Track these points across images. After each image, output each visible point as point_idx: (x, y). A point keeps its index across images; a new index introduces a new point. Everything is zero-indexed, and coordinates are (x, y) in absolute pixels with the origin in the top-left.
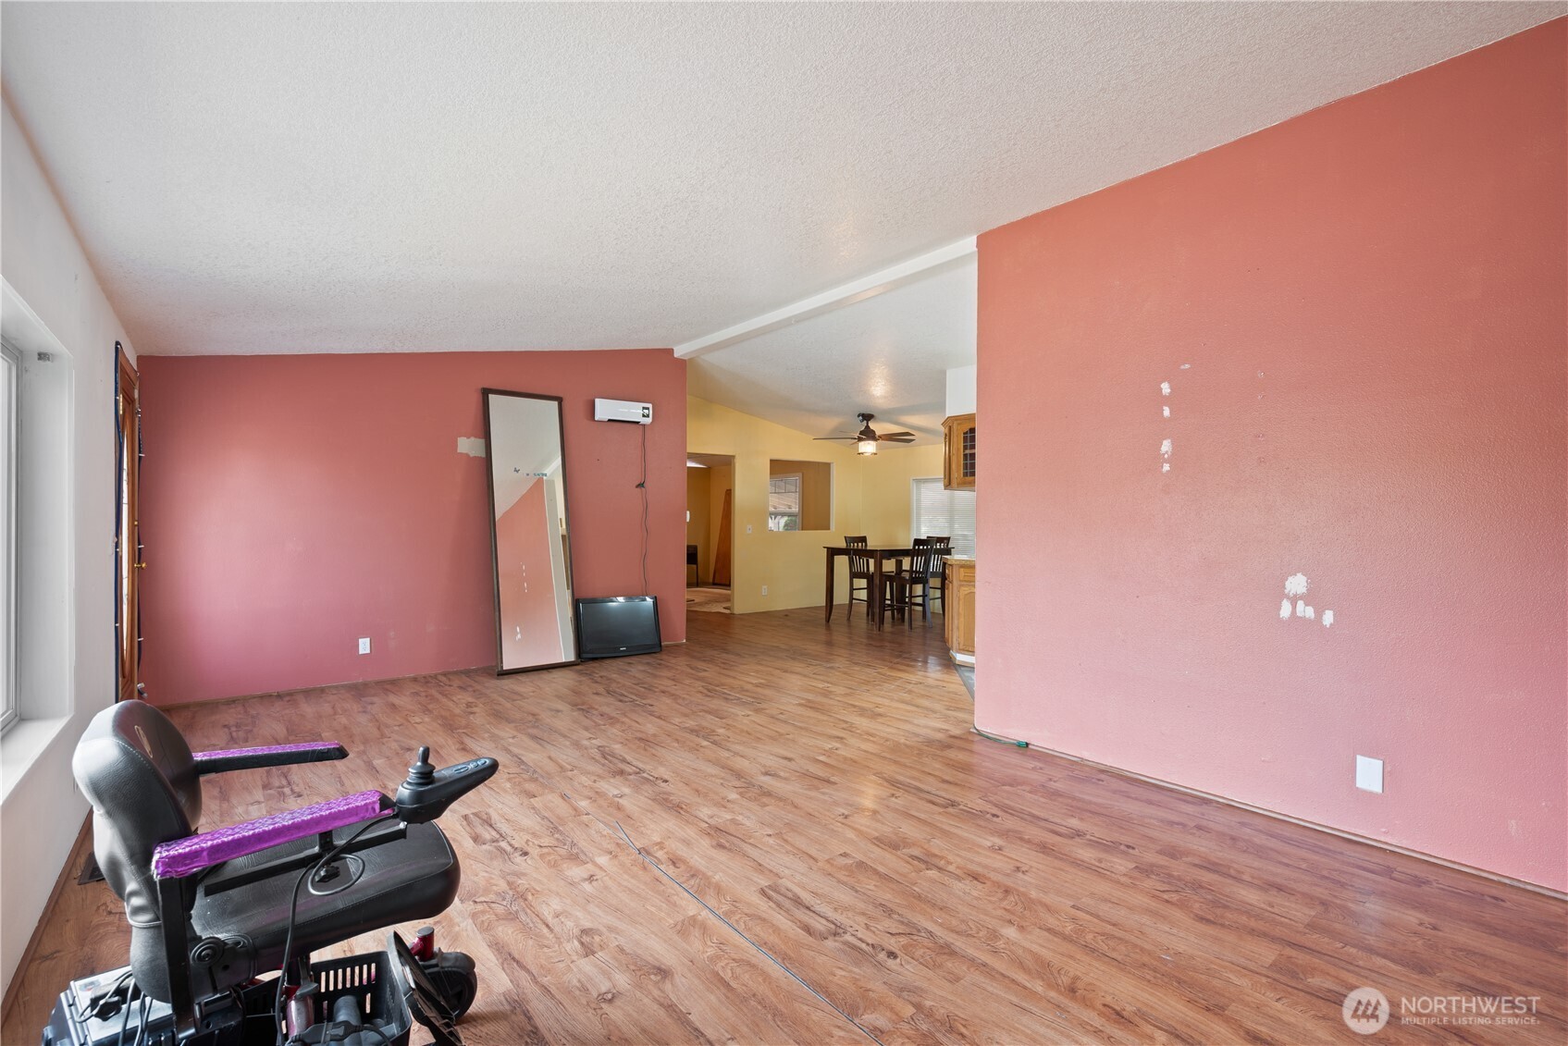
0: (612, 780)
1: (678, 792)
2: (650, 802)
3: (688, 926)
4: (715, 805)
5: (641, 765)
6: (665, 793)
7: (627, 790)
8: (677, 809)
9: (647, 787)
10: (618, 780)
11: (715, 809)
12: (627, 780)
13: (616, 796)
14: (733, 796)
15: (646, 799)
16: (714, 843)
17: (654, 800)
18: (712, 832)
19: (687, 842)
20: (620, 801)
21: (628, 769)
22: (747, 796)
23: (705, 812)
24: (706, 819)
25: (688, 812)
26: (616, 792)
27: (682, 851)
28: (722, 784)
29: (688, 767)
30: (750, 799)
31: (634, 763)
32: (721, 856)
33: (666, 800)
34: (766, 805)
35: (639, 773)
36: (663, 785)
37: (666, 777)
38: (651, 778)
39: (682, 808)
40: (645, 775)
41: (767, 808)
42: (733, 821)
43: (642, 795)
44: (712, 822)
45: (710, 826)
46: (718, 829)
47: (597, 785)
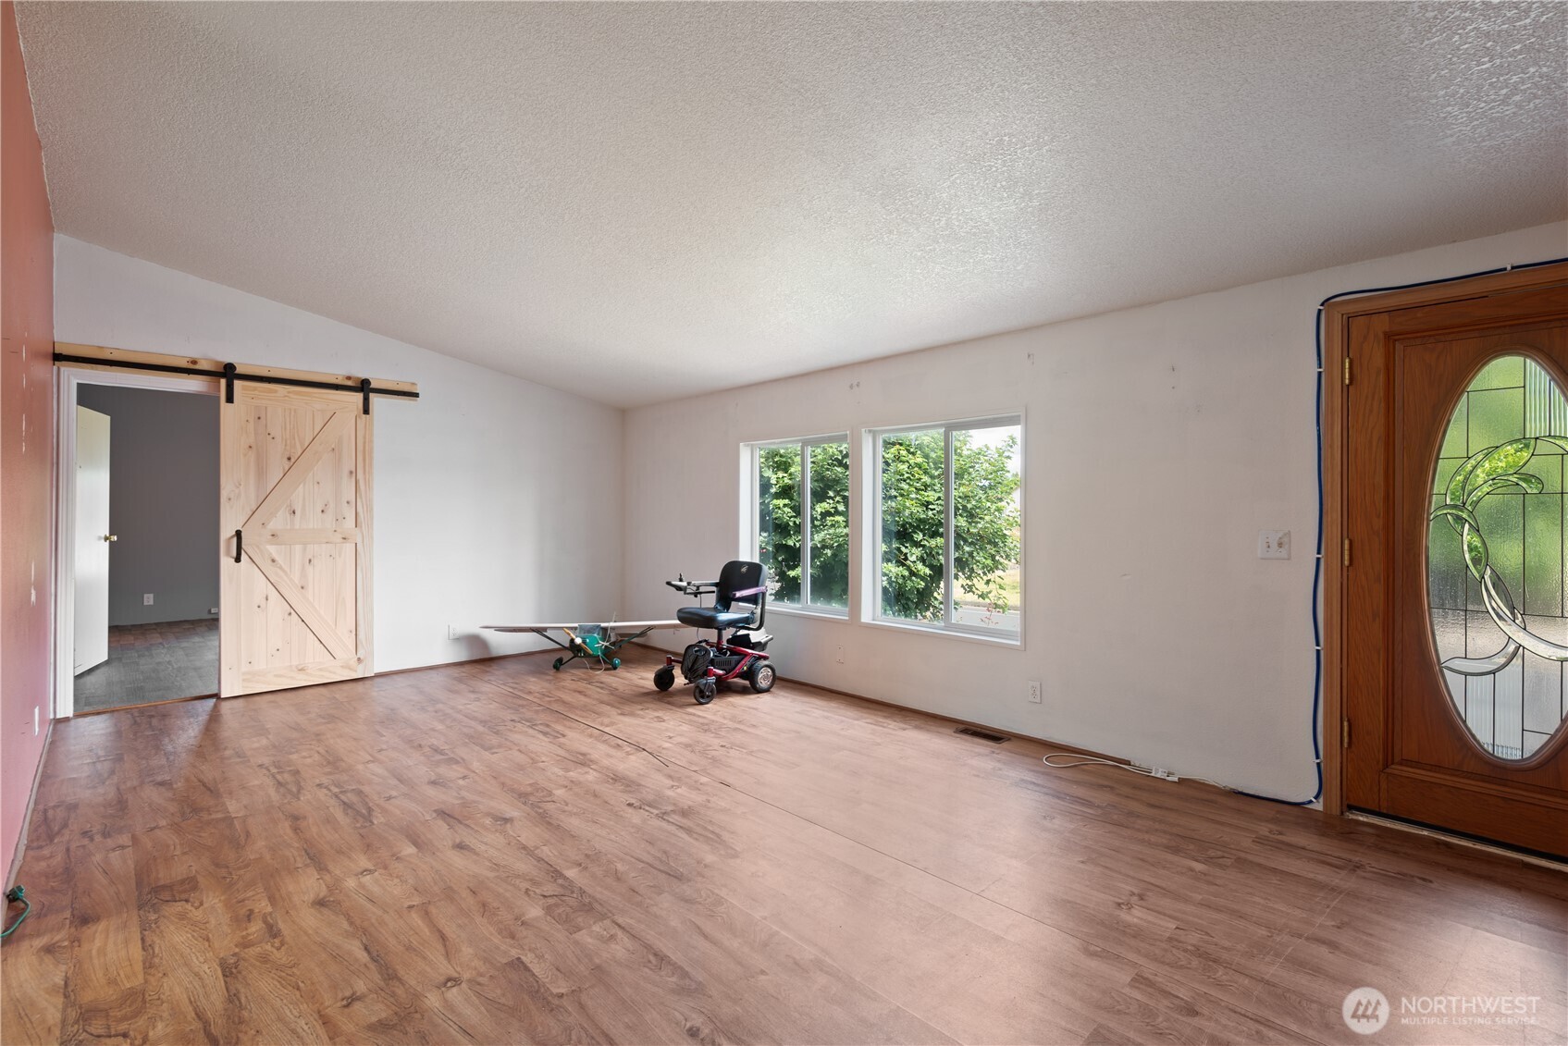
0: (690, 803)
1: (617, 797)
2: (643, 783)
3: (612, 724)
4: (580, 783)
5: (664, 825)
6: (630, 792)
7: (670, 793)
8: (616, 778)
9: (650, 797)
10: (685, 803)
11: (581, 779)
12: (674, 804)
13: (678, 787)
14: (559, 792)
15: (648, 785)
16: (588, 756)
17: (639, 785)
18: (588, 762)
19: (610, 756)
20: (672, 783)
21: (676, 818)
22: (545, 793)
23: (591, 776)
24: (591, 771)
25: (607, 776)
26: (679, 790)
27: (613, 752)
28: (567, 805)
29: (603, 826)
30: (543, 789)
31: (672, 828)
32: (584, 749)
33: (628, 786)
34: (531, 785)
35: (665, 813)
36: (633, 801)
37: (630, 810)
38: (647, 808)
39: (612, 779)
40: (656, 812)
41: (531, 781)
42: (567, 770)
43: (652, 789)
44: (586, 769)
45: (589, 766)
46: (583, 764)
47: (705, 797)
